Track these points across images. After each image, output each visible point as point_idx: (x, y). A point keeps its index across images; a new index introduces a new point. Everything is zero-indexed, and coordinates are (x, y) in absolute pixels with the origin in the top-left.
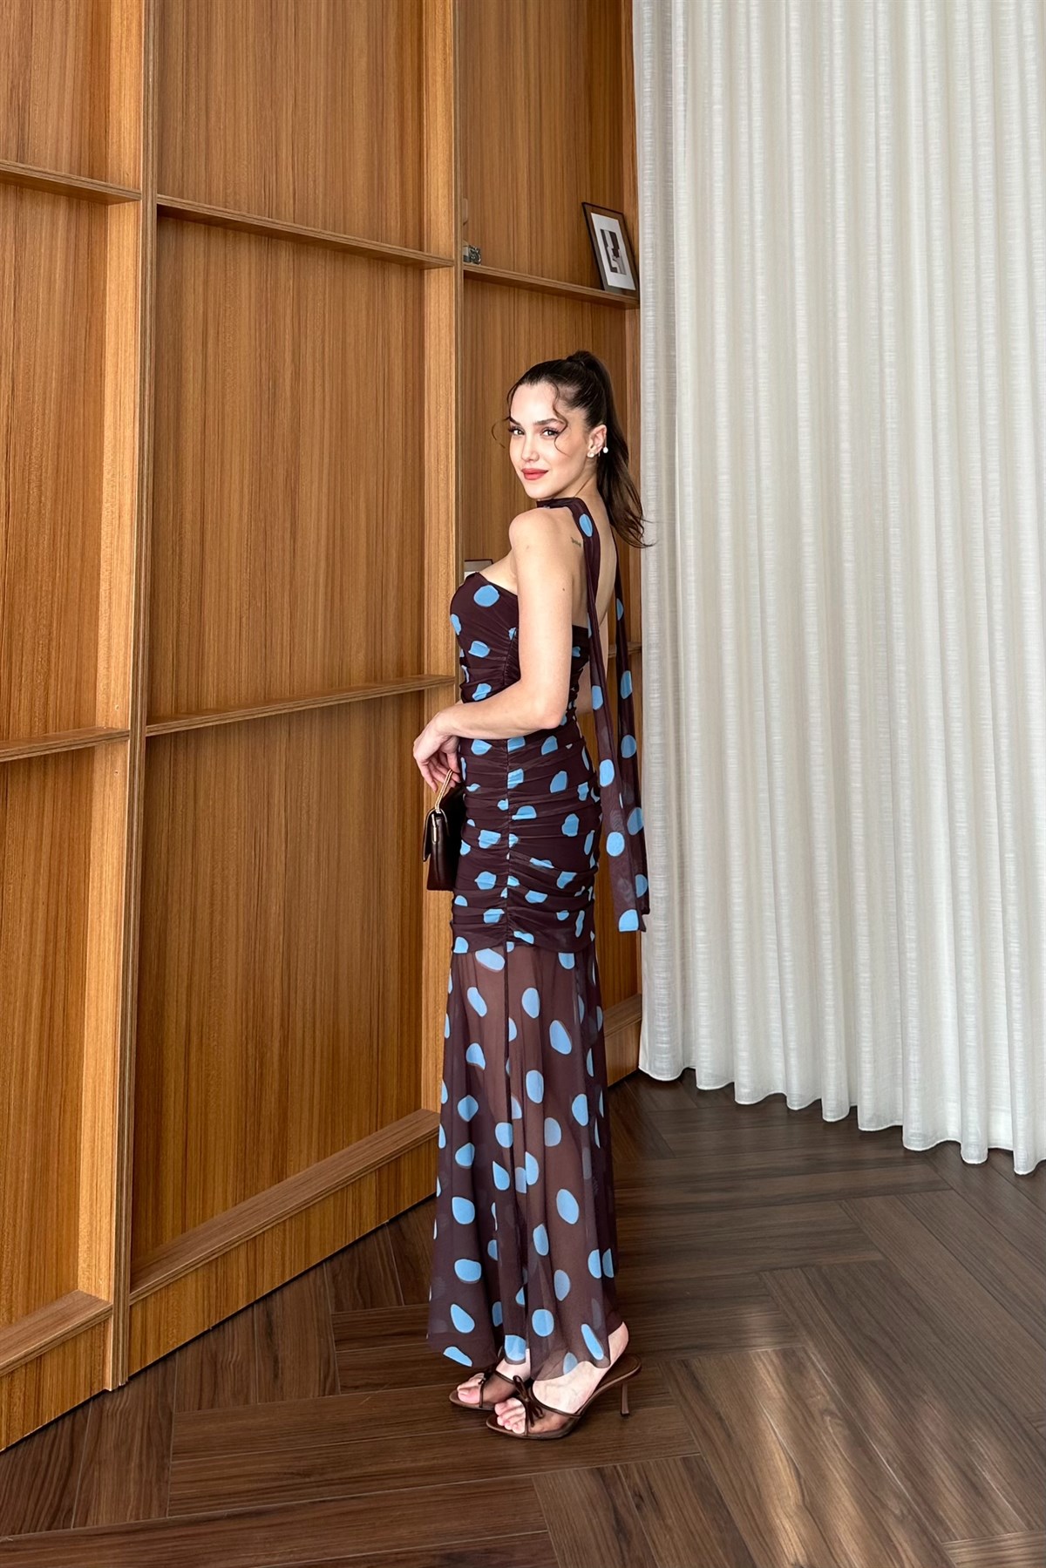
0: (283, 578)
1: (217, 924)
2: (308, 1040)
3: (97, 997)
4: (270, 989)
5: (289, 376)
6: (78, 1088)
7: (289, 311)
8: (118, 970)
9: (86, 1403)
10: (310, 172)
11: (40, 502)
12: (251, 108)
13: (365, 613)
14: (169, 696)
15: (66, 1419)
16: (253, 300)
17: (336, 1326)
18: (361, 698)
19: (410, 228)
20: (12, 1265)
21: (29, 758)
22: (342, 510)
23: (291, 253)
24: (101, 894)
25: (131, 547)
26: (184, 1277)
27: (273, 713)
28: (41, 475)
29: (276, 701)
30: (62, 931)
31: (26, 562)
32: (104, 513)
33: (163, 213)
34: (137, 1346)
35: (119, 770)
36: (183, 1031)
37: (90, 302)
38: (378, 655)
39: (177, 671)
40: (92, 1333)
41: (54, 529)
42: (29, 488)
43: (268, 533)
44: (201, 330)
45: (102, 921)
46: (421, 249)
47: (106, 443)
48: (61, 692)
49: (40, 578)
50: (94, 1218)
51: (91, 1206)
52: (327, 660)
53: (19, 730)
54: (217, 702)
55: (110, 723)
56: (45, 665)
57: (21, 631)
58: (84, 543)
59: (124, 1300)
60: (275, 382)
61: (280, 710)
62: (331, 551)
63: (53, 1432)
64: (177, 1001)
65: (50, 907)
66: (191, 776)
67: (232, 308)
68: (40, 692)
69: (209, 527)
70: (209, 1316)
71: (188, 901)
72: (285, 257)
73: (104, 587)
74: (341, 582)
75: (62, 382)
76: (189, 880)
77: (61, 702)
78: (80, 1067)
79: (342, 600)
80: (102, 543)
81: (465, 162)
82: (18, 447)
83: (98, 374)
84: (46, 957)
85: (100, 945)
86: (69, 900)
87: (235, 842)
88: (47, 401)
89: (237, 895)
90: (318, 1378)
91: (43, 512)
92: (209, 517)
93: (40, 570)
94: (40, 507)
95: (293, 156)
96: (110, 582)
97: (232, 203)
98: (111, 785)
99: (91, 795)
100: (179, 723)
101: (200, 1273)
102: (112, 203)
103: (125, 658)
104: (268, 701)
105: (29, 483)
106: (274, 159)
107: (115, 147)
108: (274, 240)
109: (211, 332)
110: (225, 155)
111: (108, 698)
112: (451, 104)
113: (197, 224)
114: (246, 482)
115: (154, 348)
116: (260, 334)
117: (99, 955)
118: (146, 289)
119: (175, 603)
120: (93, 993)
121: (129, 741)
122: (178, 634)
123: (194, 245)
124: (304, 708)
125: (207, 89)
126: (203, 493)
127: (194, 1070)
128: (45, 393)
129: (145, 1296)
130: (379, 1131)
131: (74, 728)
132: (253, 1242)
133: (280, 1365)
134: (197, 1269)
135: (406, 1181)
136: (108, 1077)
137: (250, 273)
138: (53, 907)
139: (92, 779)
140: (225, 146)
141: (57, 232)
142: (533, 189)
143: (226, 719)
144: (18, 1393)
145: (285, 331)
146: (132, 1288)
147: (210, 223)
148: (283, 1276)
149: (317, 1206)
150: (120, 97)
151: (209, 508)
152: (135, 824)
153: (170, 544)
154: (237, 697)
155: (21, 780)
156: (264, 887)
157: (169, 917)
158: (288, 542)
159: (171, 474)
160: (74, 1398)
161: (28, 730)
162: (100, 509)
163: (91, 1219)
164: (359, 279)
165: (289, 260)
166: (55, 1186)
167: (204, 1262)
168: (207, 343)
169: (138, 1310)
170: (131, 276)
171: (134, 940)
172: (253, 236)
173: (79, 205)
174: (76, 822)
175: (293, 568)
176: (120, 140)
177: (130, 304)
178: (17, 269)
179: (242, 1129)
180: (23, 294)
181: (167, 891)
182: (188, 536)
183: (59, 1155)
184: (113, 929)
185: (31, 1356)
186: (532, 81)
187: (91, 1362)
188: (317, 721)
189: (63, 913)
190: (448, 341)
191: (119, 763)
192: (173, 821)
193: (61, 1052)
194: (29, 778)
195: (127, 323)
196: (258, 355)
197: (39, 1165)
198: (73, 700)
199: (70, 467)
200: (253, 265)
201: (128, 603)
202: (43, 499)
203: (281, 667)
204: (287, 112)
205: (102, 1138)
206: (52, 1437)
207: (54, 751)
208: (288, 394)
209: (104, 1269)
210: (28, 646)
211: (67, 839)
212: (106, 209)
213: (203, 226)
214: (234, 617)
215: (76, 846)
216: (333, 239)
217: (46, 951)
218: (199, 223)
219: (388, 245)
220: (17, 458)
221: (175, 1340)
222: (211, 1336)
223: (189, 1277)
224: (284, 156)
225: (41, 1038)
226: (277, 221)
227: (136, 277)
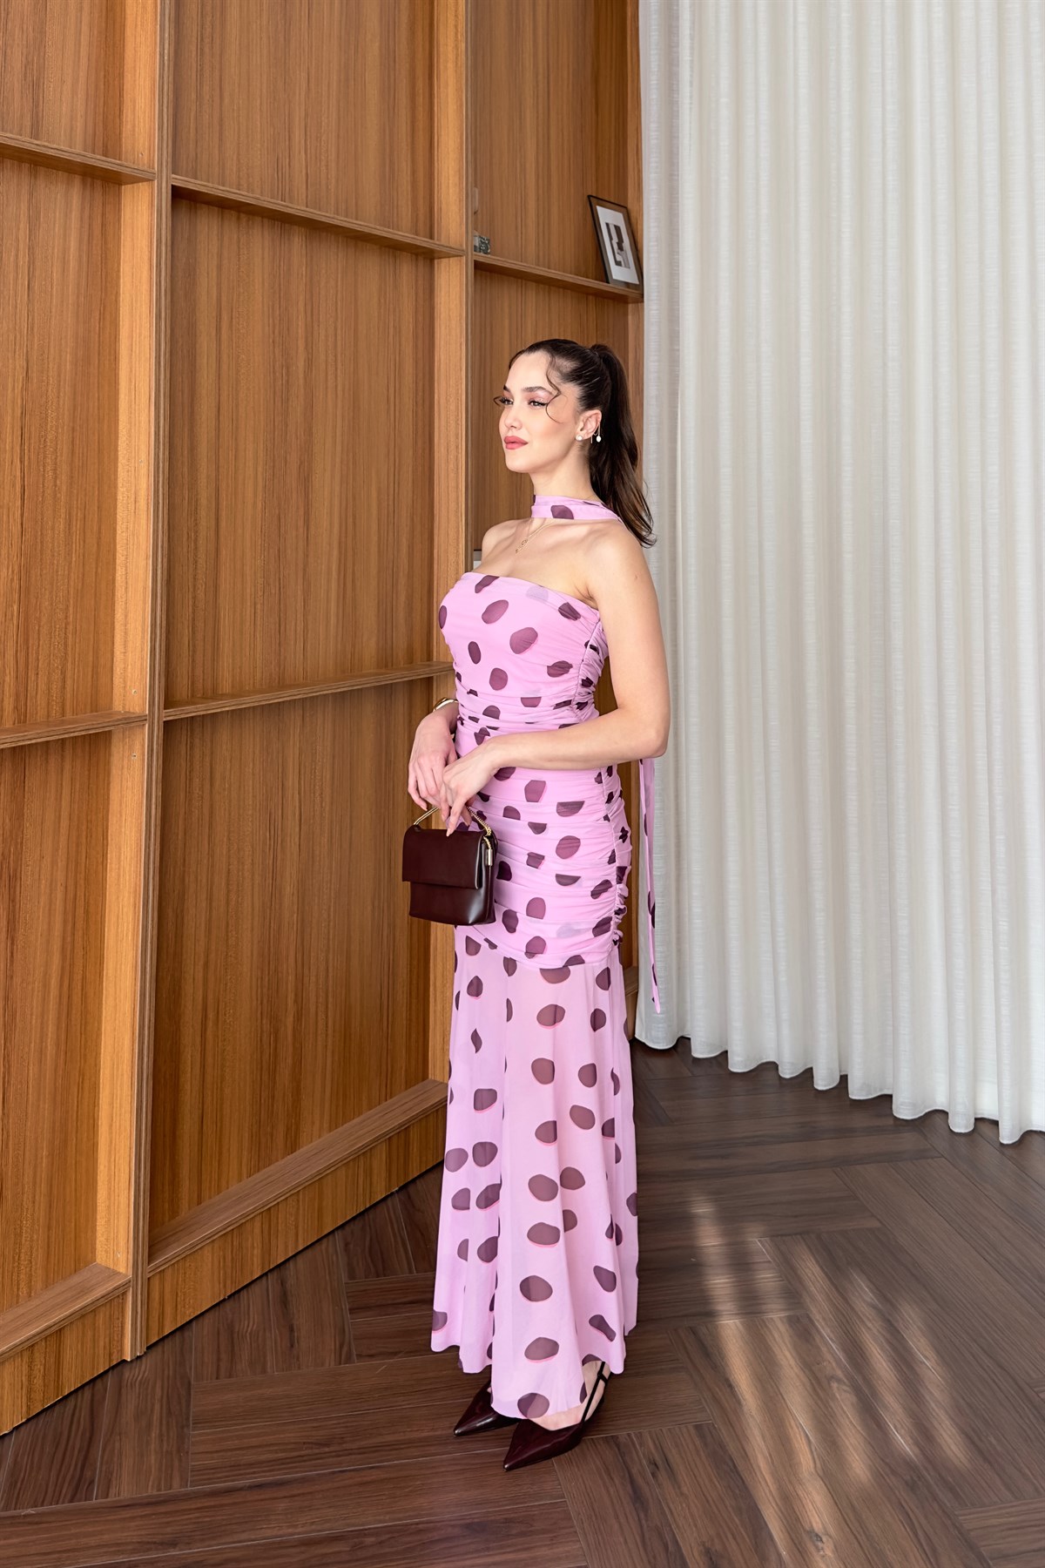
0: (297, 565)
1: (233, 903)
2: (321, 1016)
3: (116, 977)
4: (285, 966)
5: (302, 363)
6: (96, 1065)
7: (302, 298)
8: (137, 950)
9: (106, 1372)
10: (323, 158)
11: (56, 486)
12: (264, 91)
13: (376, 601)
14: (185, 681)
15: (86, 1388)
16: (266, 285)
17: (349, 1294)
18: (373, 685)
19: (421, 218)
20: (32, 1240)
21: (47, 742)
22: (354, 499)
23: (304, 238)
24: (119, 875)
25: (148, 531)
26: (200, 1248)
27: (288, 699)
28: (56, 459)
29: (291, 687)
30: (80, 911)
31: (42, 546)
32: (120, 497)
33: (178, 194)
34: (155, 1315)
35: (137, 753)
36: (200, 1007)
37: (104, 283)
38: (389, 642)
39: (193, 656)
40: (111, 1306)
41: (70, 513)
42: (44, 471)
43: (282, 520)
44: (214, 314)
45: (120, 900)
46: (431, 237)
47: (121, 427)
48: (79, 676)
49: (55, 562)
50: (112, 1193)
51: (109, 1181)
52: (339, 646)
53: (36, 713)
54: (233, 687)
55: (127, 707)
56: (62, 648)
57: (38, 615)
58: (100, 528)
59: (142, 1273)
60: (288, 368)
61: (295, 695)
62: (343, 539)
63: (73, 1403)
64: (194, 979)
65: (69, 888)
66: (207, 759)
67: (246, 294)
68: (56, 676)
69: (223, 513)
70: (225, 1286)
71: (204, 881)
72: (297, 242)
73: (120, 572)
74: (353, 570)
75: (76, 365)
76: (205, 861)
77: (78, 688)
78: (98, 1045)
79: (354, 589)
80: (118, 527)
81: (475, 152)
82: (33, 429)
83: (113, 357)
84: (64, 939)
85: (118, 926)
86: (86, 879)
87: (250, 824)
88: (62, 383)
89: (253, 875)
90: (333, 1347)
91: (58, 495)
92: (224, 503)
93: (56, 554)
94: (55, 491)
95: (306, 140)
96: (126, 567)
97: (245, 185)
98: (129, 769)
99: (109, 780)
100: (197, 708)
101: (216, 1245)
102: (125, 184)
103: (143, 643)
104: (282, 686)
105: (44, 466)
106: (287, 143)
107: (129, 127)
108: (287, 225)
109: (225, 317)
110: (239, 137)
111: (125, 682)
112: (462, 92)
113: (211, 207)
114: (260, 469)
115: (169, 331)
116: (274, 321)
117: (117, 936)
118: (160, 271)
119: (191, 590)
120: (111, 972)
121: (147, 725)
122: (194, 619)
123: (208, 229)
124: (318, 694)
125: (221, 70)
126: (217, 479)
127: (209, 1045)
128: (59, 375)
129: (162, 1268)
130: (389, 1101)
131: (92, 711)
132: (268, 1213)
133: (296, 1334)
134: (213, 1241)
135: (415, 1148)
136: (126, 1055)
137: (263, 258)
138: (71, 888)
139: (109, 762)
140: (239, 129)
141: (71, 211)
142: (540, 181)
143: (241, 704)
144: (39, 1367)
145: (298, 317)
146: (150, 1260)
147: (224, 206)
148: (297, 1246)
149: (330, 1176)
150: (135, 75)
151: (223, 495)
152: (153, 807)
153: (185, 532)
154: (252, 682)
155: (39, 764)
156: (278, 869)
157: (186, 897)
158: (301, 530)
159: (186, 460)
160: (93, 1368)
161: (46, 713)
162: (116, 494)
163: (109, 1194)
164: (371, 267)
165: (302, 245)
166: (74, 1162)
167: (220, 1234)
168: (220, 328)
169: (156, 1283)
170: (146, 258)
171: (153, 921)
172: (266, 220)
173: (92, 185)
174: (94, 805)
175: (306, 556)
176: (134, 119)
177: (145, 287)
178: (31, 250)
179: (257, 1101)
180: (37, 273)
181: (184, 871)
182: (203, 523)
183: (77, 1132)
184: (132, 908)
185: (52, 1329)
186: (541, 70)
187: (110, 1334)
188: (330, 704)
189: (80, 893)
190: (458, 330)
191: (137, 746)
192: (189, 804)
193: (79, 1031)
194: (47, 759)
195: (141, 306)
196: (271, 341)
197: (57, 1142)
198: (90, 684)
199: (85, 450)
200: (266, 250)
201: (145, 588)
202: (58, 482)
203: (295, 654)
204: (300, 95)
205: (120, 1115)
206: (72, 1407)
207: (72, 735)
208: (301, 381)
209: (122, 1243)
210: (44, 630)
211: (85, 822)
212: (119, 190)
213: (216, 209)
214: (249, 604)
215: (94, 829)
216: (344, 224)
217: (64, 931)
218: (213, 206)
219: (400, 233)
220: (32, 441)
221: (191, 1310)
222: (228, 1306)
223: (206, 1248)
224: (297, 140)
225: (59, 1018)
226: (290, 205)
227: (150, 259)
